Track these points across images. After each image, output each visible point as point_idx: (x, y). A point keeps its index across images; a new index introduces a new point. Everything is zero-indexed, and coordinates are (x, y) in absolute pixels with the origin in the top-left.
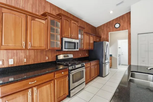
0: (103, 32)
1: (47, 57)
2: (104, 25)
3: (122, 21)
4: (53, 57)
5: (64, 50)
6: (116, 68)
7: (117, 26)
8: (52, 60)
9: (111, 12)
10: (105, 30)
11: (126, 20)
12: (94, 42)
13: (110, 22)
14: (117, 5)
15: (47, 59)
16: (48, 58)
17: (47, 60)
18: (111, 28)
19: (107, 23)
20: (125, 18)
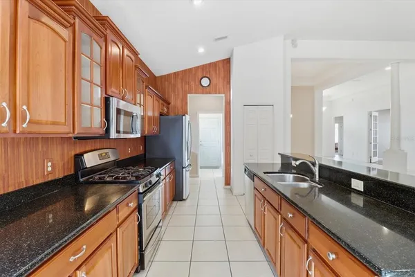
0: (174, 92)
1: (50, 164)
2: (176, 74)
3: (213, 74)
4: (66, 160)
5: (113, 135)
6: (195, 175)
7: (205, 82)
8: (64, 173)
9: (201, 50)
10: (179, 86)
11: (222, 75)
12: (161, 115)
13: (190, 70)
14: (217, 40)
15: (50, 169)
16: (52, 167)
17: (48, 175)
18: (192, 83)
19: (184, 72)
20: (219, 68)
